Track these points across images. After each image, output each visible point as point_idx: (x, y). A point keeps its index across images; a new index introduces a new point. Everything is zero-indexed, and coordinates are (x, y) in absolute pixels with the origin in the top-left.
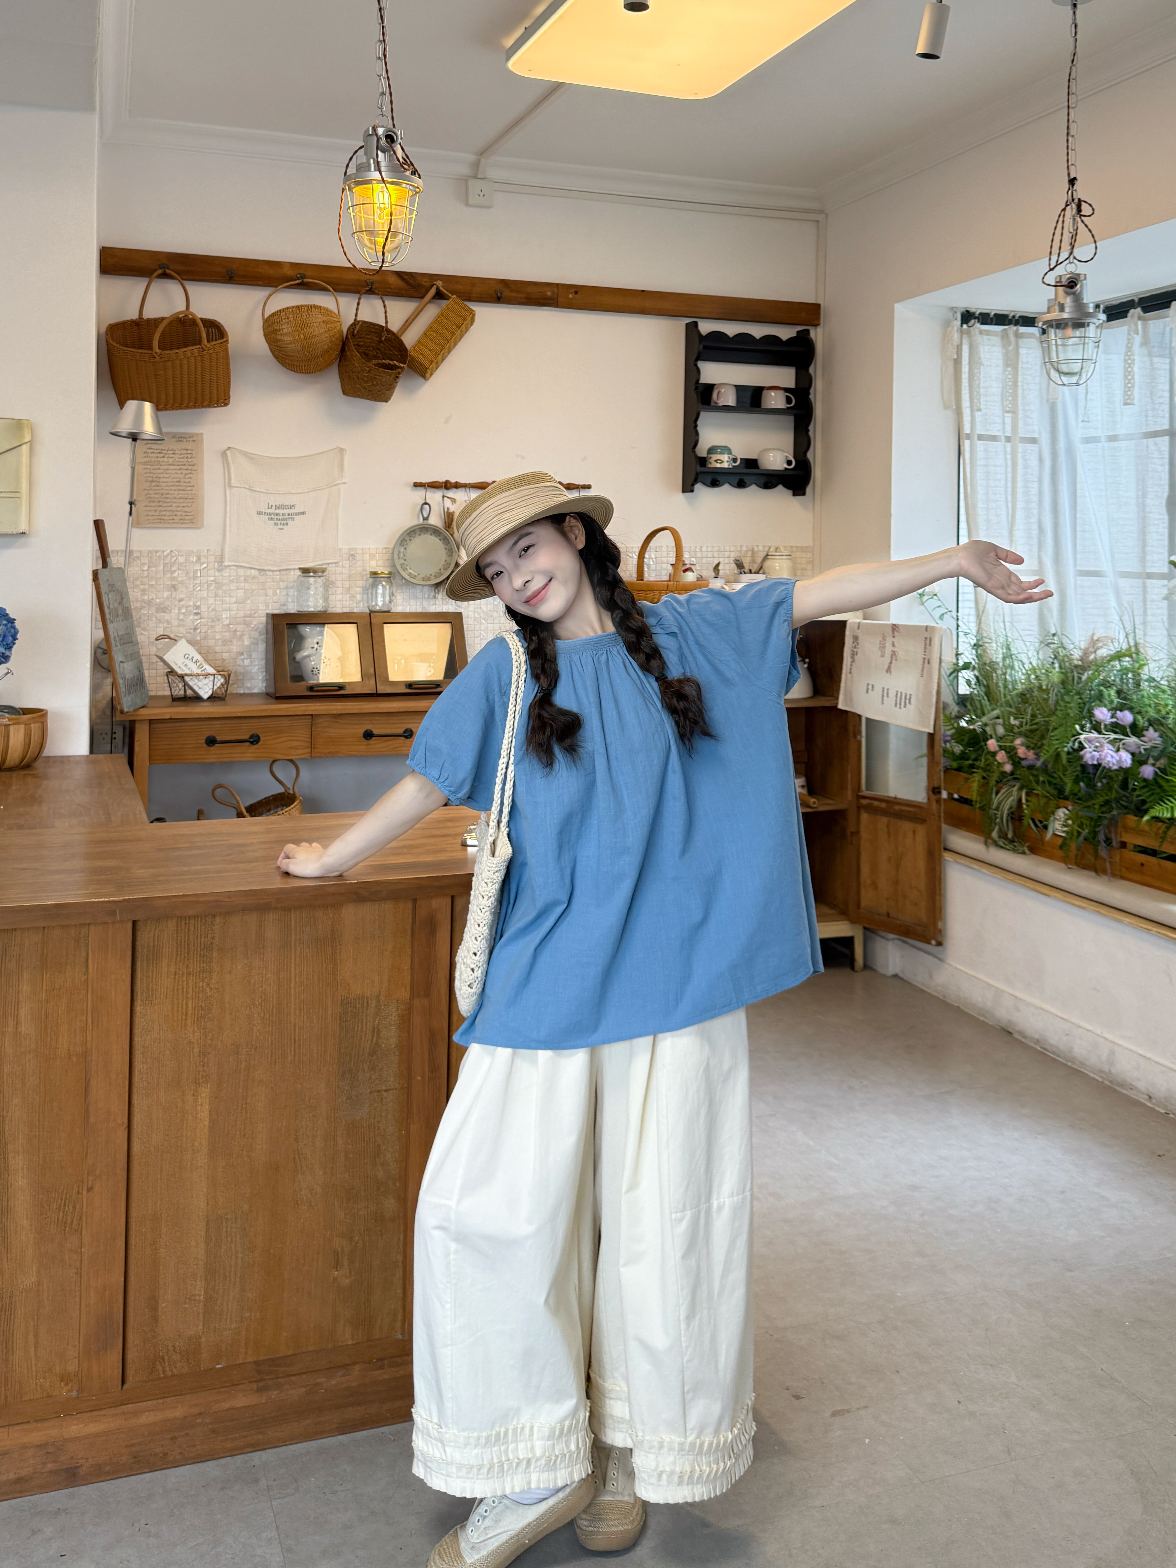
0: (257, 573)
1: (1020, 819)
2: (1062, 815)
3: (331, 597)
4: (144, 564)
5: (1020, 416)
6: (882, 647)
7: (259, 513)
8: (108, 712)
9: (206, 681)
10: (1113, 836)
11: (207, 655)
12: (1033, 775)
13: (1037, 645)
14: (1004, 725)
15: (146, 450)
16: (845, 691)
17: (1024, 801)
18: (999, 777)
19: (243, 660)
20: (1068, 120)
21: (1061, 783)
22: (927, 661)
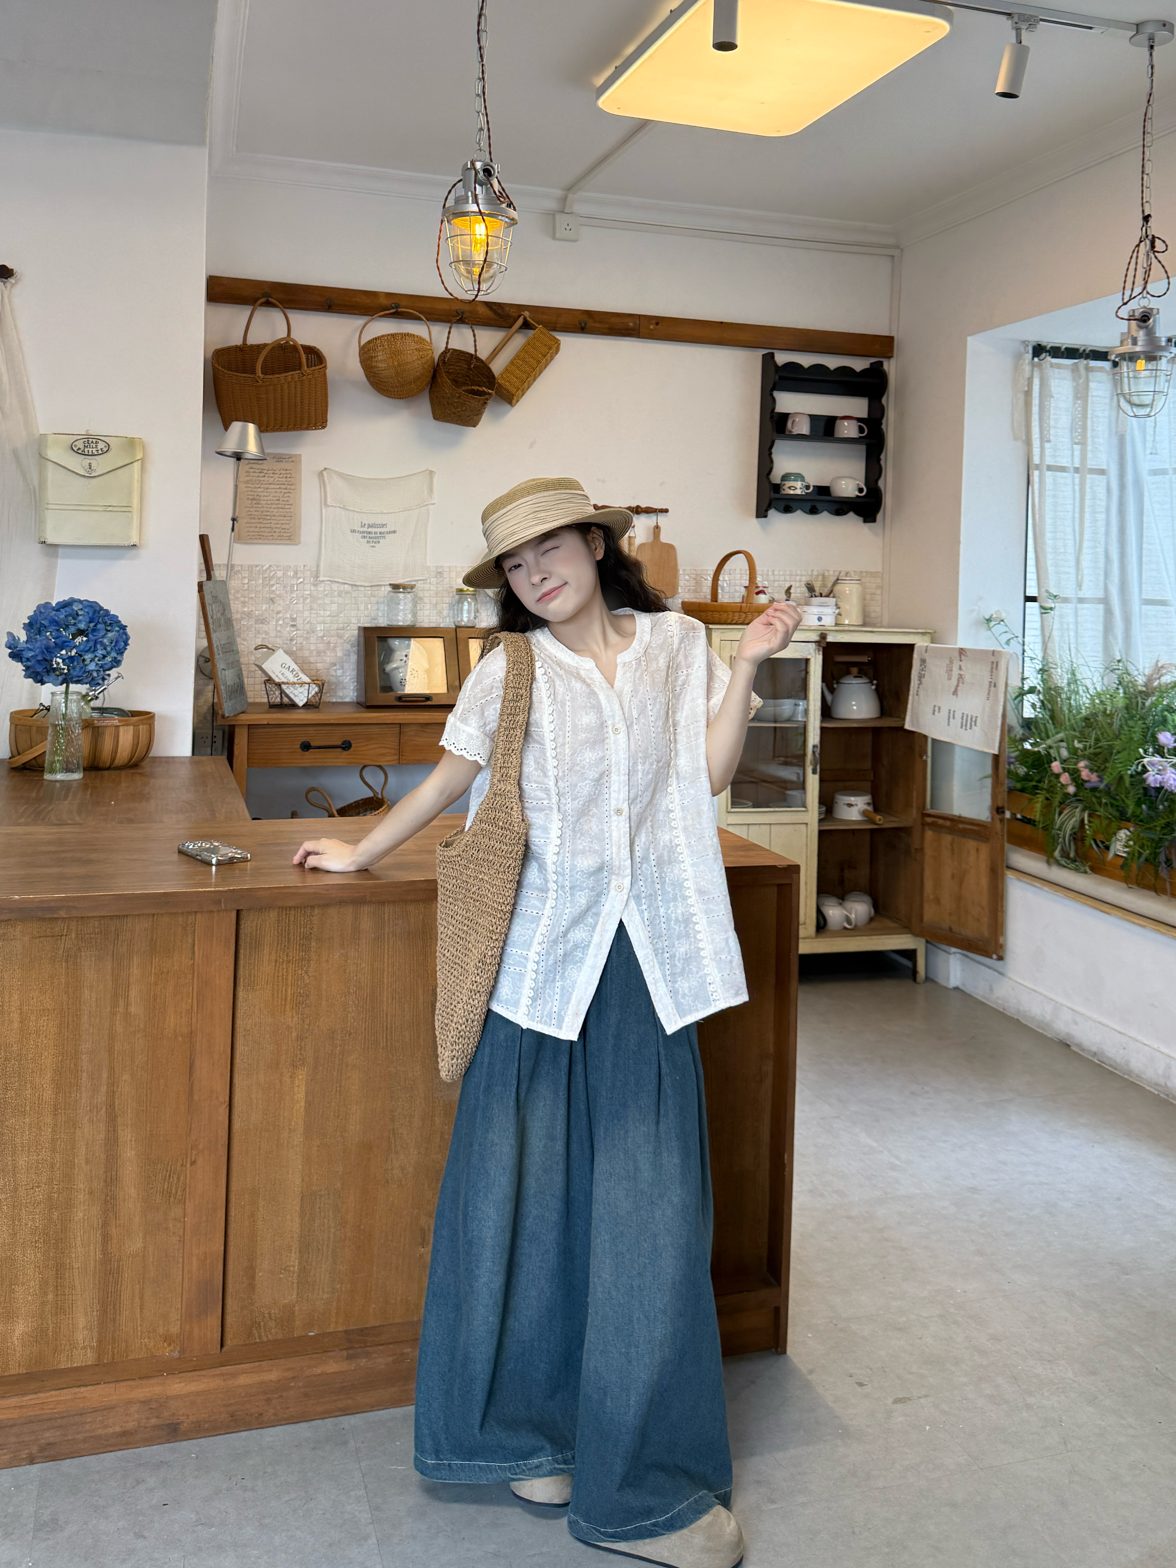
0: (350, 588)
1: (1083, 840)
2: (1124, 836)
3: (420, 613)
4: (245, 577)
5: (1089, 448)
6: (950, 671)
7: (353, 531)
8: (209, 718)
9: (301, 690)
10: (1173, 857)
11: (303, 664)
12: (1096, 797)
13: (1101, 670)
14: (1068, 749)
15: (248, 469)
16: (912, 713)
17: (1086, 822)
18: (1062, 798)
19: (336, 670)
20: (1143, 159)
21: (1123, 805)
22: (993, 685)
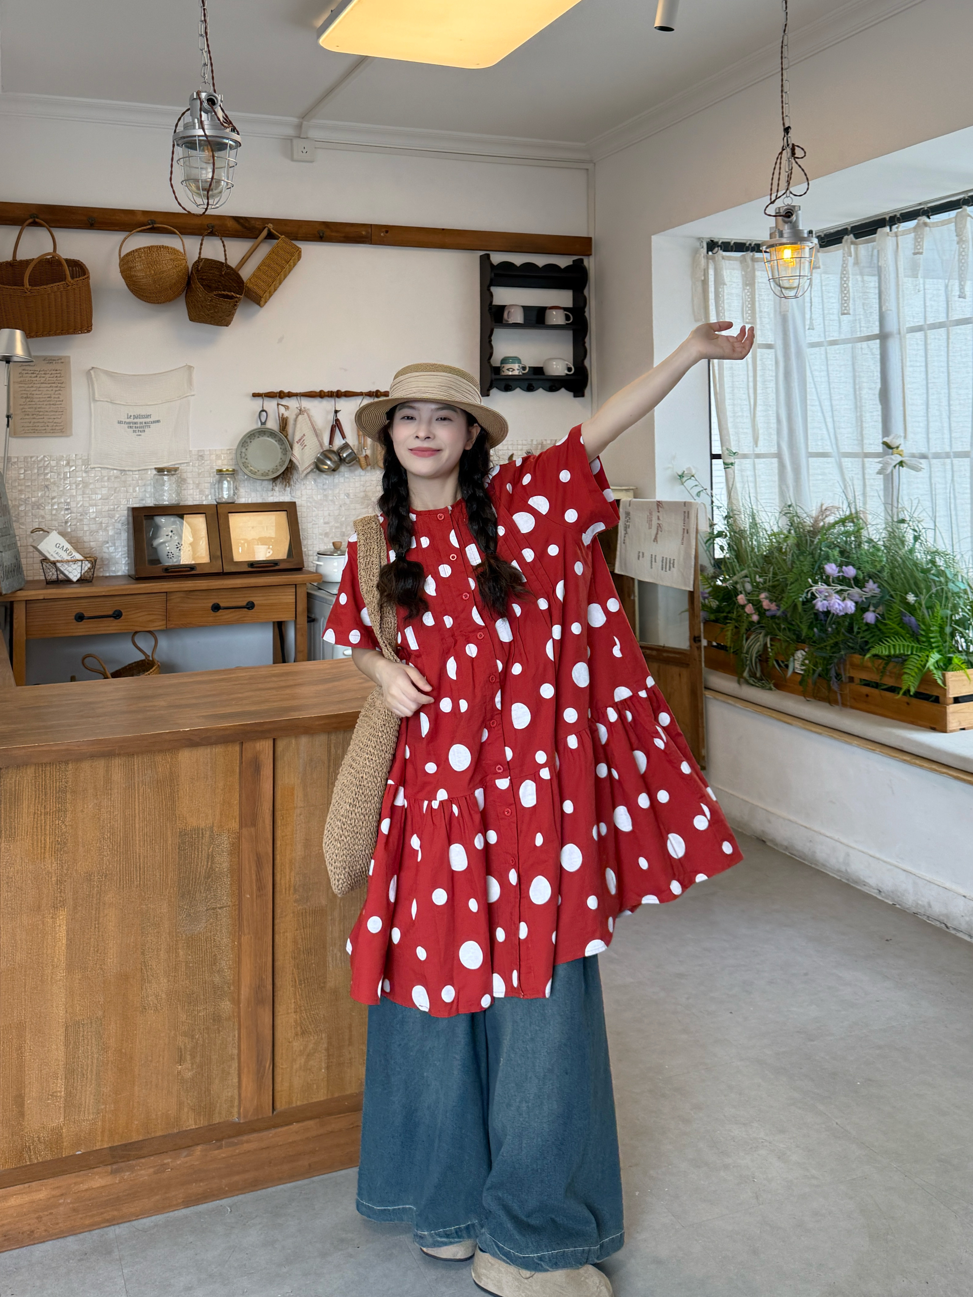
0: (119, 472)
1: (767, 660)
2: (800, 656)
3: (183, 492)
4: (21, 468)
6: (650, 521)
7: (120, 422)
9: (75, 566)
10: (842, 672)
11: (76, 543)
12: (776, 624)
13: (777, 515)
14: (751, 582)
15: (20, 371)
16: (620, 558)
17: (769, 645)
18: (748, 626)
19: (108, 547)
20: (782, 80)
21: (798, 629)
22: (686, 531)
